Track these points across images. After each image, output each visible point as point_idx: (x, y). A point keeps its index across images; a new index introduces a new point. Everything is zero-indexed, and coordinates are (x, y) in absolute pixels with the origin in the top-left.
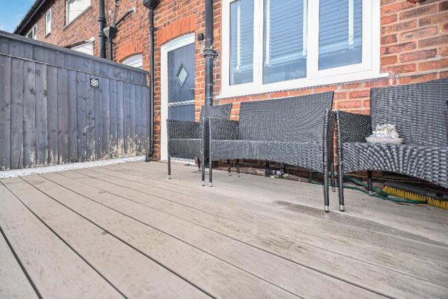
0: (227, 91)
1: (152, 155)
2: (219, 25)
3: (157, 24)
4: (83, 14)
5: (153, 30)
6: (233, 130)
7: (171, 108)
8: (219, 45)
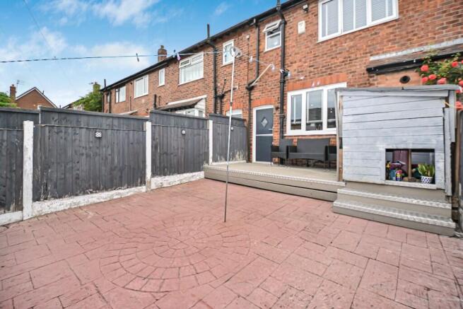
0: (290, 132)
1: (249, 160)
2: (286, 104)
3: (252, 97)
4: (197, 81)
5: (250, 100)
6: (295, 149)
7: (257, 137)
8: (286, 113)
